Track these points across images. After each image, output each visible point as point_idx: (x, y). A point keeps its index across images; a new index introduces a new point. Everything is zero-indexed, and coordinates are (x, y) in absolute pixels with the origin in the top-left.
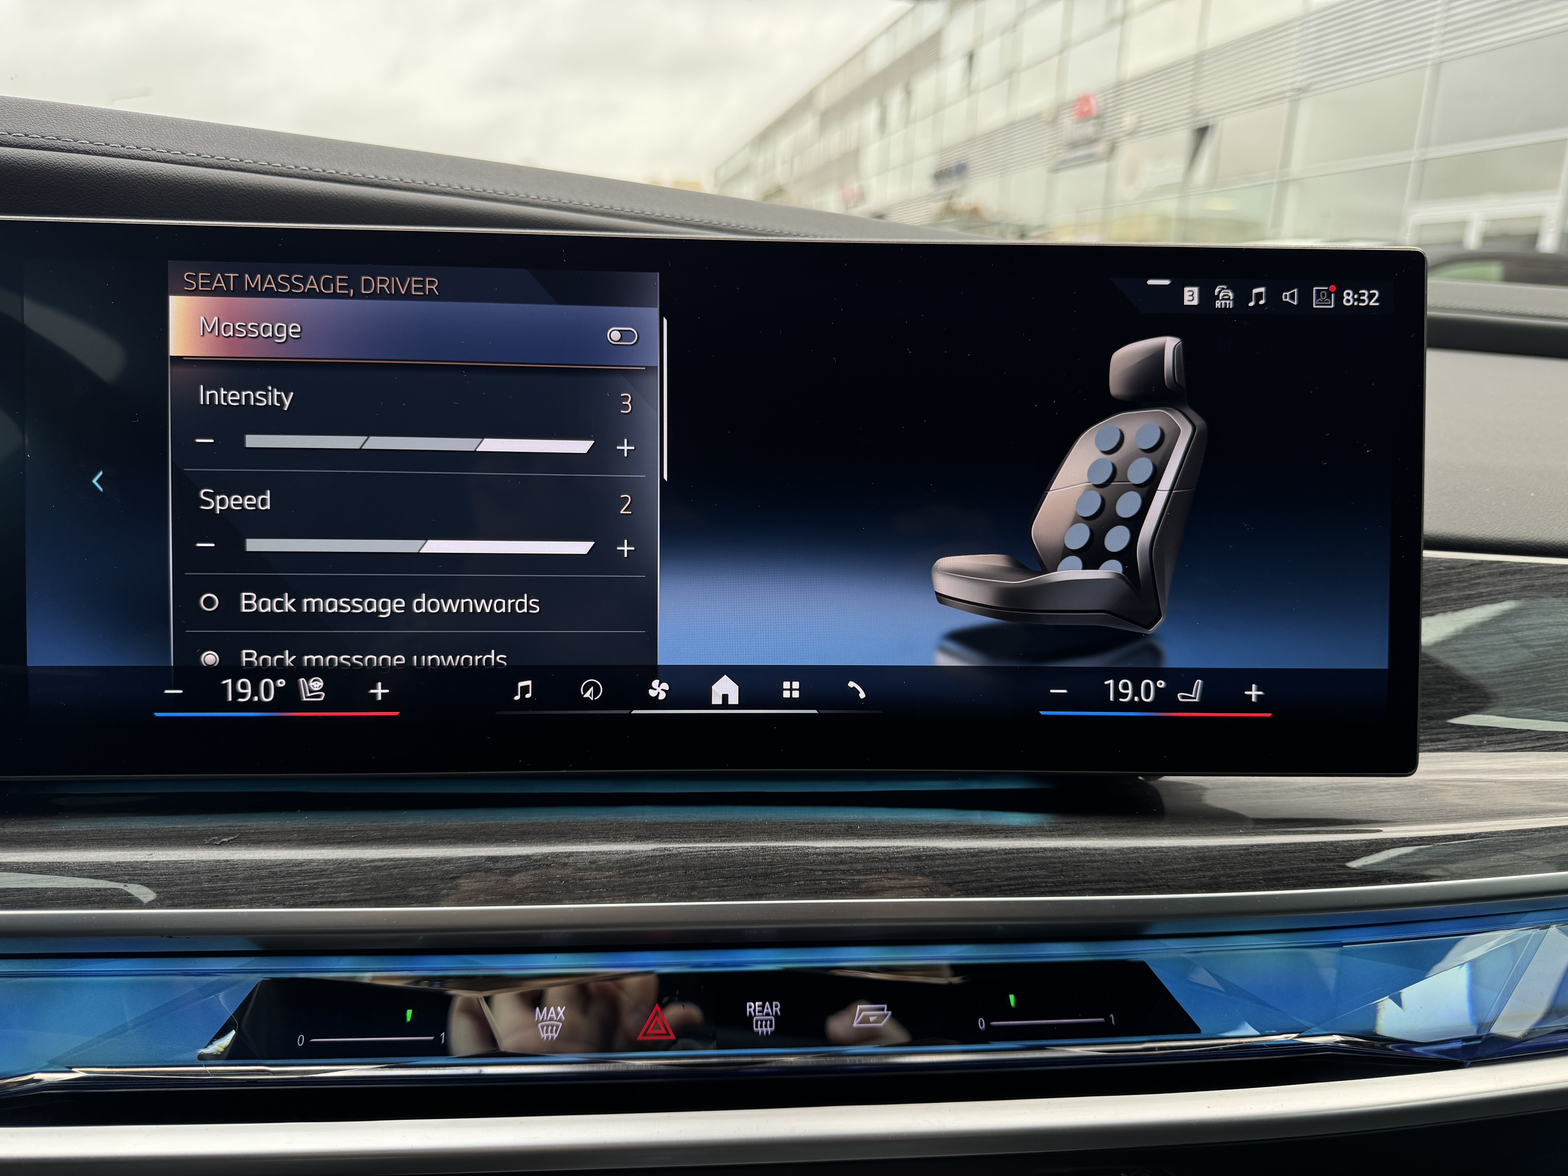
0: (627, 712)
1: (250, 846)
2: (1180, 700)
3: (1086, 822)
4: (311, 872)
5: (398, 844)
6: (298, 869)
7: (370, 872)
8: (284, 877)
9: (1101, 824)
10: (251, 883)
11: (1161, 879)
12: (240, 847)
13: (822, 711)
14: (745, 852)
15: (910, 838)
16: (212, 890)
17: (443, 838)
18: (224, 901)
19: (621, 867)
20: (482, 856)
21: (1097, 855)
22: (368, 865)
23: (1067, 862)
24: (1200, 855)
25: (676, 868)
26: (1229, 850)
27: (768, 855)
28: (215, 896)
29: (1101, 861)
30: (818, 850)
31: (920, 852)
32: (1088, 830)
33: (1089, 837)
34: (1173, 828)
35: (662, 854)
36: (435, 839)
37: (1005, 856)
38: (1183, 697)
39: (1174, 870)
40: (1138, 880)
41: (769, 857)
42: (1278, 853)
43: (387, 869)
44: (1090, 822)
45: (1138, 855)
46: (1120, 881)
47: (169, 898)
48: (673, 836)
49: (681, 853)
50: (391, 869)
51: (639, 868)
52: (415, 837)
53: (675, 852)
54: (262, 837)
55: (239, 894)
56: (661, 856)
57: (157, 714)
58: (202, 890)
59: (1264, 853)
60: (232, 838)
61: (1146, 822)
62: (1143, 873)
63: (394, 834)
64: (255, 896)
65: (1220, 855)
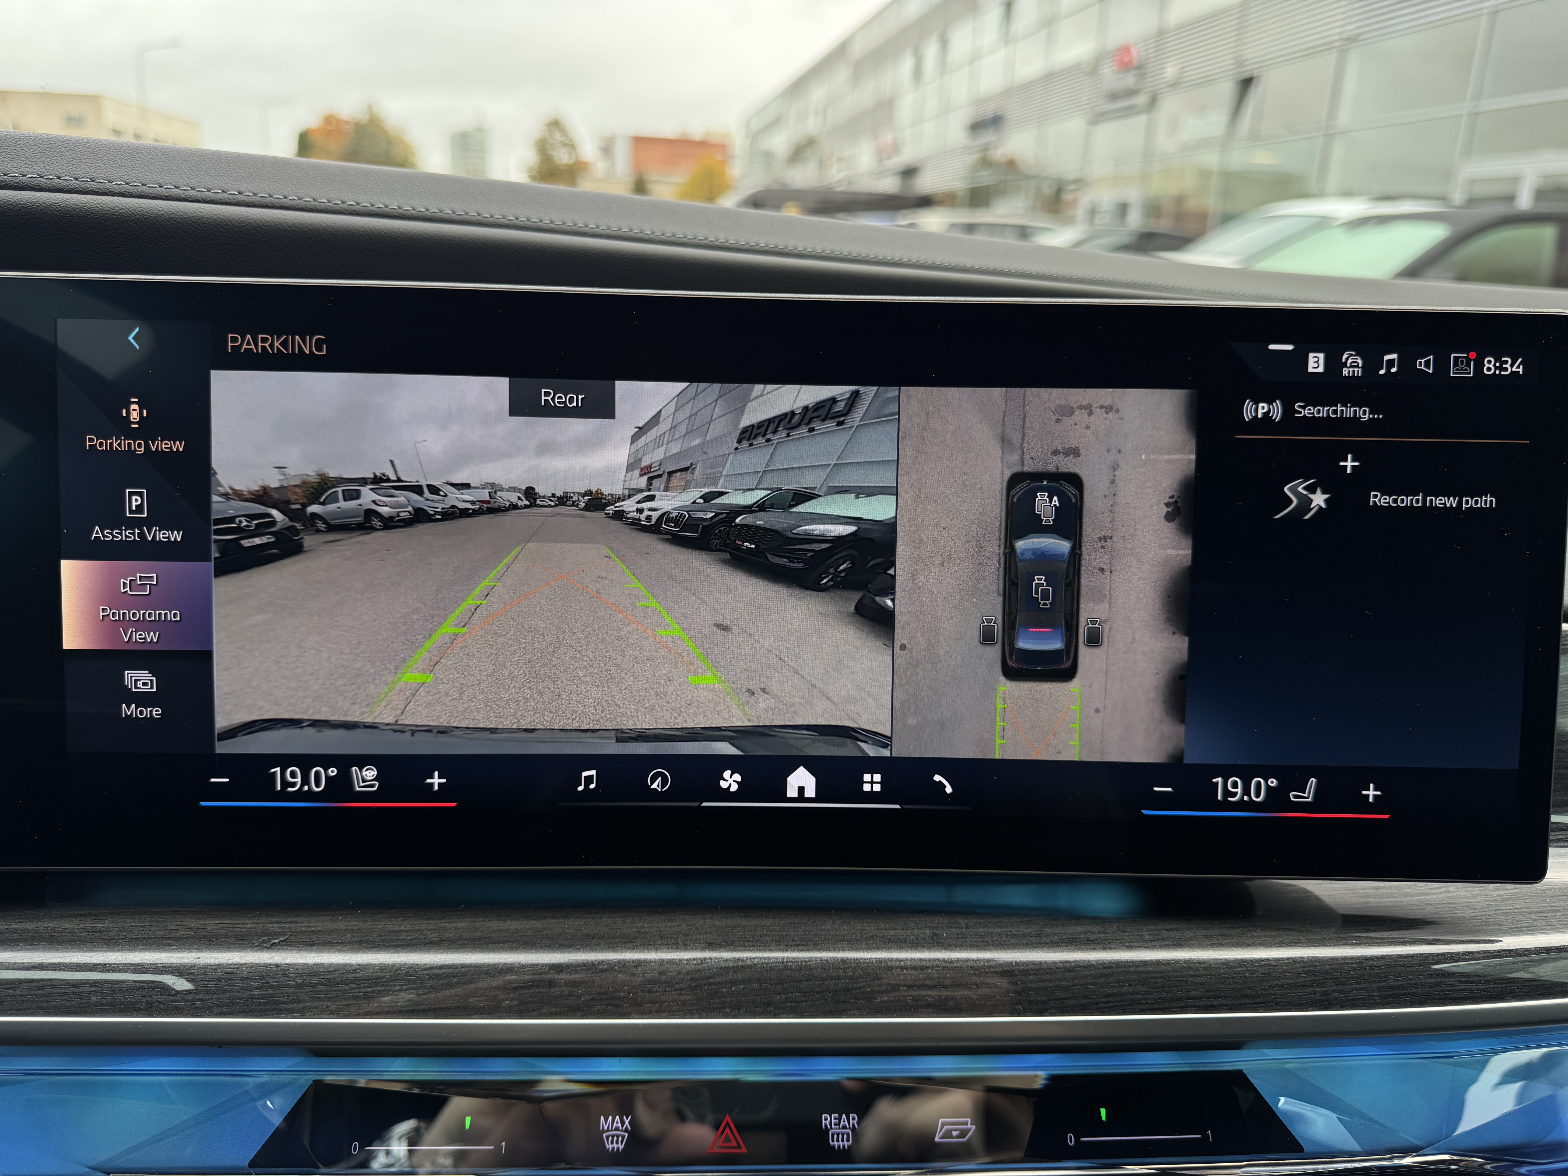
0: (697, 804)
1: (301, 950)
2: (1292, 799)
3: (1187, 929)
4: (366, 980)
5: (457, 949)
6: (352, 976)
7: (429, 980)
8: (338, 984)
9: (1203, 931)
10: (303, 991)
11: (1269, 995)
12: (291, 950)
13: (905, 807)
14: (825, 965)
15: (1001, 949)
16: (263, 998)
17: (504, 942)
18: (275, 1009)
19: (692, 979)
20: (546, 965)
21: (1201, 969)
22: (426, 972)
23: (1169, 977)
24: (1312, 969)
25: (751, 981)
26: (1343, 964)
27: (849, 968)
28: (266, 1004)
29: (1206, 975)
30: (902, 963)
31: (1013, 966)
32: (1190, 939)
33: (1192, 948)
34: (1280, 936)
35: (736, 965)
36: (495, 943)
37: (1104, 971)
38: (1296, 797)
39: (1282, 985)
40: (1245, 996)
41: (850, 970)
42: (1394, 966)
43: (445, 977)
44: (1192, 928)
45: (1245, 969)
46: (1226, 997)
47: (218, 1006)
48: (746, 944)
49: (755, 965)
50: (450, 977)
51: (712, 980)
52: (474, 940)
53: (749, 962)
54: (314, 937)
55: (291, 1002)
56: (734, 967)
57: (203, 804)
58: (252, 997)
59: (1379, 967)
60: (283, 939)
61: (1251, 929)
62: (1250, 988)
63: (452, 935)
64: (308, 1004)
65: (1332, 969)
